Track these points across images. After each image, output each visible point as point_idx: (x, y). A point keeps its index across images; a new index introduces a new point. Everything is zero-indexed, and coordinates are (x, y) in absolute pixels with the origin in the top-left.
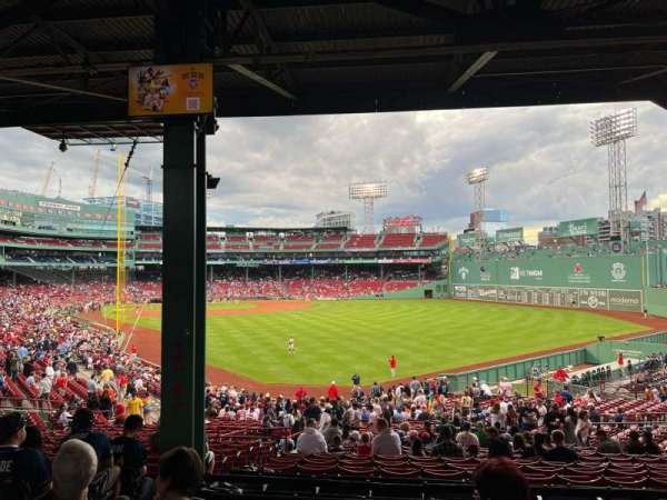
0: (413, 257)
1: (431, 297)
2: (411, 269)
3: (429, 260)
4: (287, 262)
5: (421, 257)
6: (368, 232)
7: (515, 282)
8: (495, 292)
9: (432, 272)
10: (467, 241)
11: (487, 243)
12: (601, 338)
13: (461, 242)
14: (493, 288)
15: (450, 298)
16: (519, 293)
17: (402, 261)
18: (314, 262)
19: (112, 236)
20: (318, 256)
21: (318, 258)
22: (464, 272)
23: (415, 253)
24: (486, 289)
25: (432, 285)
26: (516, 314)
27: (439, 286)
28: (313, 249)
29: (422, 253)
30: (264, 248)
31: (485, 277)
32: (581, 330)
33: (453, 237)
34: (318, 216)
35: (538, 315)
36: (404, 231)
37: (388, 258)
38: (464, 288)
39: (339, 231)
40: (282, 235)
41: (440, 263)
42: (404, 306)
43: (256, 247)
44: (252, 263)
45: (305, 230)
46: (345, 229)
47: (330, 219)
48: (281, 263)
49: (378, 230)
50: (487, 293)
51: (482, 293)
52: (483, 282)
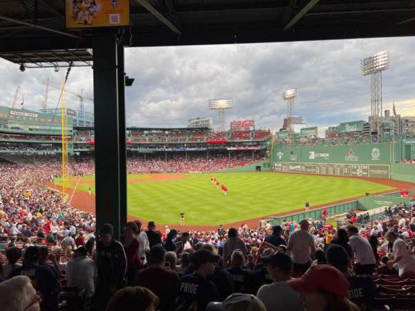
0: (250, 146)
1: (260, 170)
2: (248, 153)
3: (259, 148)
4: (170, 150)
5: (254, 146)
6: (221, 131)
7: (312, 160)
8: (299, 167)
9: (260, 154)
10: (282, 135)
11: (295, 137)
12: (367, 194)
13: (278, 137)
14: (298, 165)
15: (272, 171)
16: (314, 168)
17: (242, 148)
18: (188, 149)
19: (59, 133)
20: (191, 145)
21: (190, 147)
22: (280, 155)
23: (251, 144)
24: (294, 165)
25: (260, 163)
26: (313, 180)
27: (264, 164)
28: (186, 141)
29: (255, 143)
30: (156, 141)
31: (293, 158)
32: (354, 190)
33: (274, 132)
34: (190, 121)
35: (326, 181)
36: (243, 129)
37: (234, 146)
38: (280, 165)
39: (204, 130)
40: (167, 132)
41: (266, 150)
42: (244, 176)
43: (150, 140)
44: (149, 150)
45: (181, 130)
46: (207, 129)
47: (197, 123)
48: (166, 150)
49: (227, 129)
50: (294, 168)
51: (291, 168)
52: (293, 161)
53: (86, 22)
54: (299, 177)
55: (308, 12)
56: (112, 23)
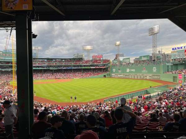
1: (105, 77)
2: (100, 69)
3: (105, 67)
4: (65, 68)
5: (103, 66)
6: (88, 59)
7: (128, 73)
8: (122, 75)
9: (106, 70)
10: (115, 62)
11: (121, 63)
12: (151, 87)
13: (113, 62)
14: (122, 74)
15: (111, 77)
16: (129, 76)
17: (98, 67)
18: (73, 68)
19: (11, 61)
20: (74, 66)
21: (74, 67)
22: (114, 70)
23: (101, 65)
24: (120, 75)
25: (105, 74)
26: (128, 81)
27: (107, 75)
28: (72, 64)
29: (103, 65)
30: (58, 64)
31: (120, 72)
32: (145, 85)
33: (111, 61)
34: (74, 55)
35: (134, 81)
36: (98, 59)
37: (94, 67)
38: (114, 75)
39: (80, 59)
40: (63, 60)
41: (108, 68)
42: (98, 80)
43: (56, 64)
44: (55, 68)
45: (70, 59)
46: (82, 59)
47: (77, 56)
48: (63, 68)
49: (91, 59)
50: (120, 76)
51: (119, 76)
52: (119, 73)
53: (11, 8)
54: (123, 80)
55: (120, 7)
56: (24, 9)
